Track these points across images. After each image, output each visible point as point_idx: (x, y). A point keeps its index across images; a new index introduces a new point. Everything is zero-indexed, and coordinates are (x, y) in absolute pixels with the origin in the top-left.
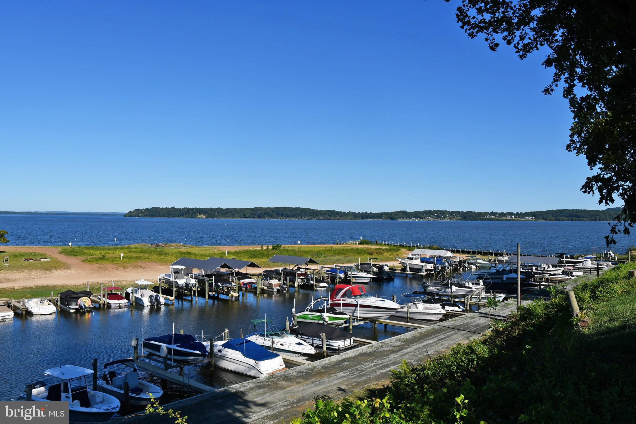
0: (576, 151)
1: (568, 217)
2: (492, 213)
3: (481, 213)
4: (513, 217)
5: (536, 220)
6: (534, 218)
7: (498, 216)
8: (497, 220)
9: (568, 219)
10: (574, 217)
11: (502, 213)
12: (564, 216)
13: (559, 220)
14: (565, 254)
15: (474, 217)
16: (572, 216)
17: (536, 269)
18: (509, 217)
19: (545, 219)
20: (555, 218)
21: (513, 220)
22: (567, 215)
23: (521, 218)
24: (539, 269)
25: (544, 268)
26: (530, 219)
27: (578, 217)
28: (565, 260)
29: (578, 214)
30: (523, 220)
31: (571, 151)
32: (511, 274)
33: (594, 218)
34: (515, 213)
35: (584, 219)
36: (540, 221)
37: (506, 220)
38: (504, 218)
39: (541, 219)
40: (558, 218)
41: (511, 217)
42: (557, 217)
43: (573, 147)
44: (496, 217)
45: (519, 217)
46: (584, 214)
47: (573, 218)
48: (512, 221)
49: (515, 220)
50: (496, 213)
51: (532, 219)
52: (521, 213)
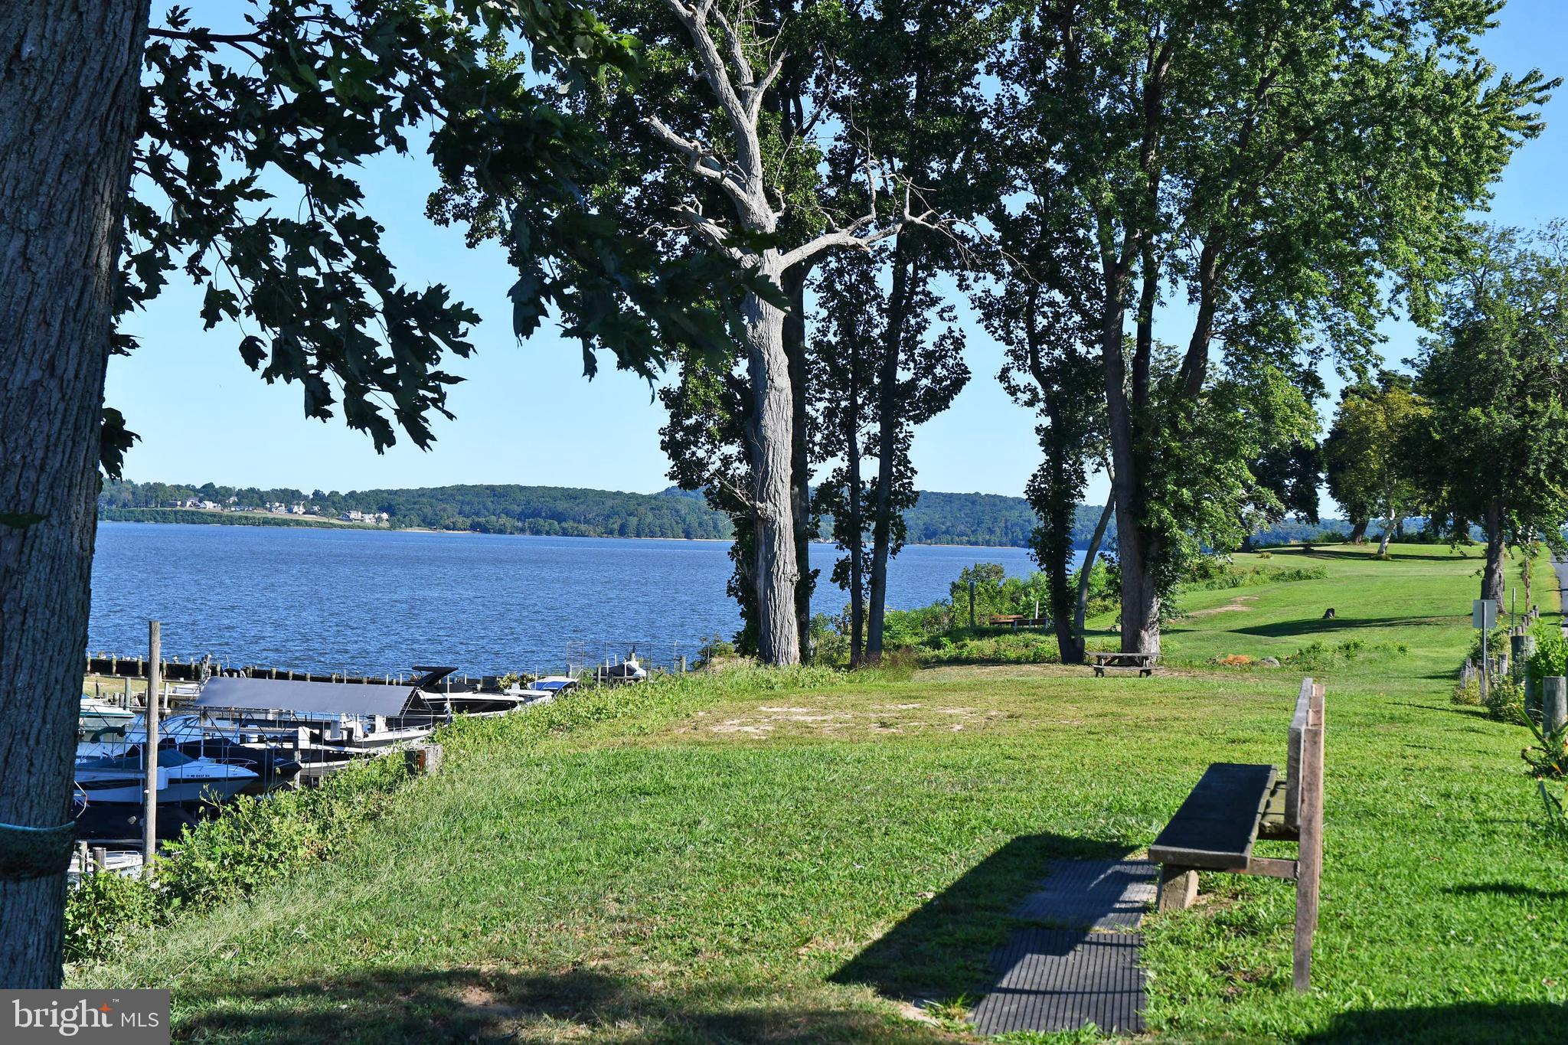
0: (464, 226)
1: (522, 517)
2: (209, 492)
3: (157, 488)
4: (299, 509)
5: (393, 527)
6: (385, 516)
7: (235, 504)
8: (231, 521)
9: (520, 524)
10: (544, 518)
11: (252, 490)
12: (507, 514)
13: (485, 530)
14: (450, 670)
15: (125, 505)
16: (536, 514)
17: (314, 739)
18: (280, 512)
19: (428, 523)
20: (469, 521)
21: (298, 523)
22: (518, 510)
23: (333, 516)
24: (327, 735)
25: (350, 732)
26: (369, 519)
27: (560, 517)
28: (449, 695)
29: (561, 506)
30: (341, 527)
31: (446, 222)
32: (195, 763)
33: (616, 526)
34: (308, 491)
35: (583, 527)
36: (409, 530)
37: (266, 522)
38: (260, 513)
39: (416, 520)
40: (482, 520)
41: (290, 511)
42: (477, 514)
43: (456, 206)
44: (225, 506)
45: (324, 512)
46: (583, 507)
47: (541, 521)
48: (294, 528)
49: (307, 524)
50: (226, 492)
51: (379, 520)
52: (334, 494)
